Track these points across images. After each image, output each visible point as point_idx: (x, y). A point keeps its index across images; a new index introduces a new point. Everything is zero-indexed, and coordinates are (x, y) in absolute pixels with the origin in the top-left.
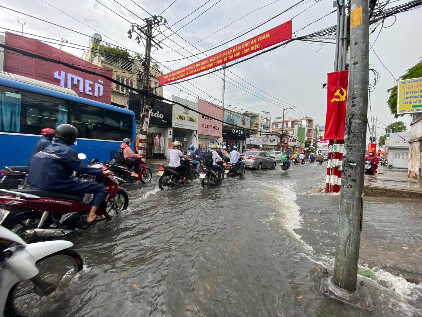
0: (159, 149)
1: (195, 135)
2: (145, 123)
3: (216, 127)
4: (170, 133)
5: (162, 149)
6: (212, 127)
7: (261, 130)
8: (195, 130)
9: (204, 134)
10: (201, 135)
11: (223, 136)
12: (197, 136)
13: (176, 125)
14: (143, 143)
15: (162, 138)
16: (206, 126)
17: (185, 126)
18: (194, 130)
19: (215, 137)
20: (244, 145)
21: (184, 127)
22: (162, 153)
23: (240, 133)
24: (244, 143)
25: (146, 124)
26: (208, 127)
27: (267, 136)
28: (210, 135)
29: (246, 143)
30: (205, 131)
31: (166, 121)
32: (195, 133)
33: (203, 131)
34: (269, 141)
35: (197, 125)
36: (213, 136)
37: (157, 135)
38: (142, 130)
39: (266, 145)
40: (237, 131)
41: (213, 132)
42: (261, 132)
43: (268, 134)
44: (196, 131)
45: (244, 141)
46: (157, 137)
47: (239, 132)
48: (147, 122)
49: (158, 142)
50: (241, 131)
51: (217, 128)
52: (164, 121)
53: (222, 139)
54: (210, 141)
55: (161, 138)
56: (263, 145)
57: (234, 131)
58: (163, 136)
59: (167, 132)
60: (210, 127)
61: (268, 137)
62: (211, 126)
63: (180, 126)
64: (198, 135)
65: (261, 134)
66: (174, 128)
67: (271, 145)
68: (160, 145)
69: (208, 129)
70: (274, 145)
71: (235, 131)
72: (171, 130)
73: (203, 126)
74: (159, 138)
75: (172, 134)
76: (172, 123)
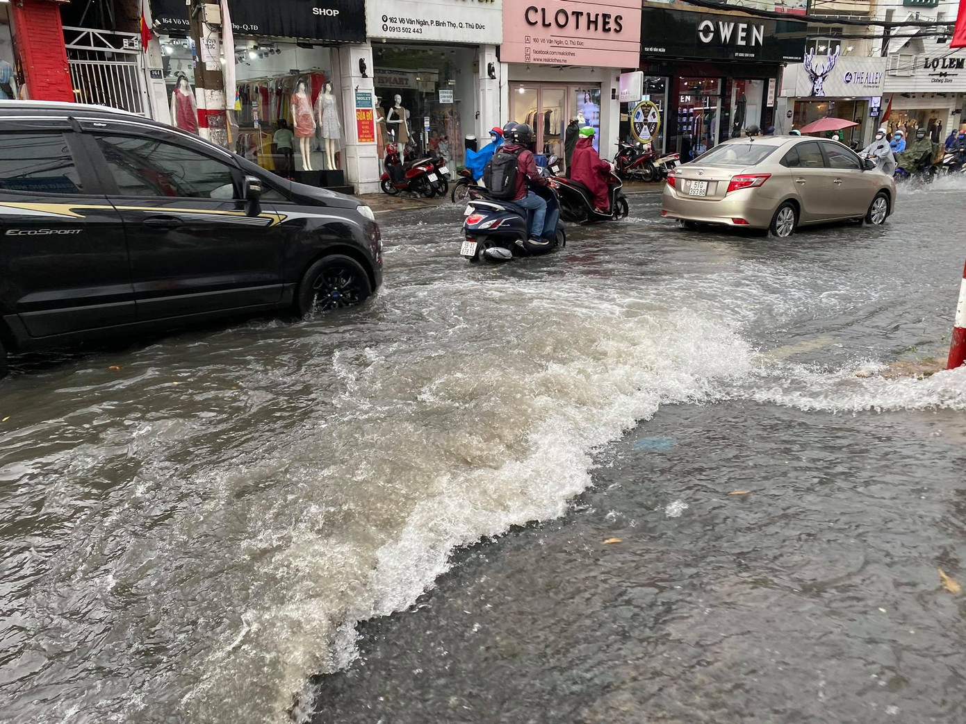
0: (318, 150)
1: (491, 70)
2: (206, 30)
3: (605, 16)
4: (362, 67)
5: (330, 150)
6: (583, 21)
7: (890, 13)
8: (490, 46)
9: (542, 59)
10: (528, 66)
11: (648, 64)
12: (503, 73)
13: (385, 28)
14: (212, 127)
15: (326, 98)
16: (550, 18)
17: (434, 27)
18: (484, 45)
19: (606, 70)
20: (770, 103)
21: (431, 34)
22: (331, 166)
23: (748, 38)
24: (771, 95)
25: (214, 36)
26: (562, 20)
27: (914, 42)
28: (571, 61)
29: (784, 93)
30: (545, 47)
31: (335, 13)
32: (490, 57)
33: (534, 46)
34: (922, 74)
35: (498, 16)
36: (593, 69)
37: (302, 86)
38: (201, 66)
39: (906, 95)
40: (726, 33)
41: (587, 43)
42: (888, 25)
43: (917, 35)
44: (498, 48)
45: (772, 83)
46: (302, 95)
47: (741, 34)
48: (218, 28)
49: (306, 116)
50: (748, 31)
51: (612, 25)
52: (325, 12)
53: (637, 78)
54: (582, 96)
55: (320, 97)
56: (888, 98)
57: (706, 31)
58: (329, 87)
59: (347, 67)
60: (572, 20)
61: (920, 49)
62: (578, 14)
63: (405, 30)
64: (505, 68)
65: (886, 38)
66: (376, 42)
67: (933, 95)
68: (319, 130)
69: (564, 32)
70: (953, 95)
71: (717, 32)
72: (367, 54)
73: (533, 17)
74: (314, 99)
75: (370, 71)
76: (364, 18)
